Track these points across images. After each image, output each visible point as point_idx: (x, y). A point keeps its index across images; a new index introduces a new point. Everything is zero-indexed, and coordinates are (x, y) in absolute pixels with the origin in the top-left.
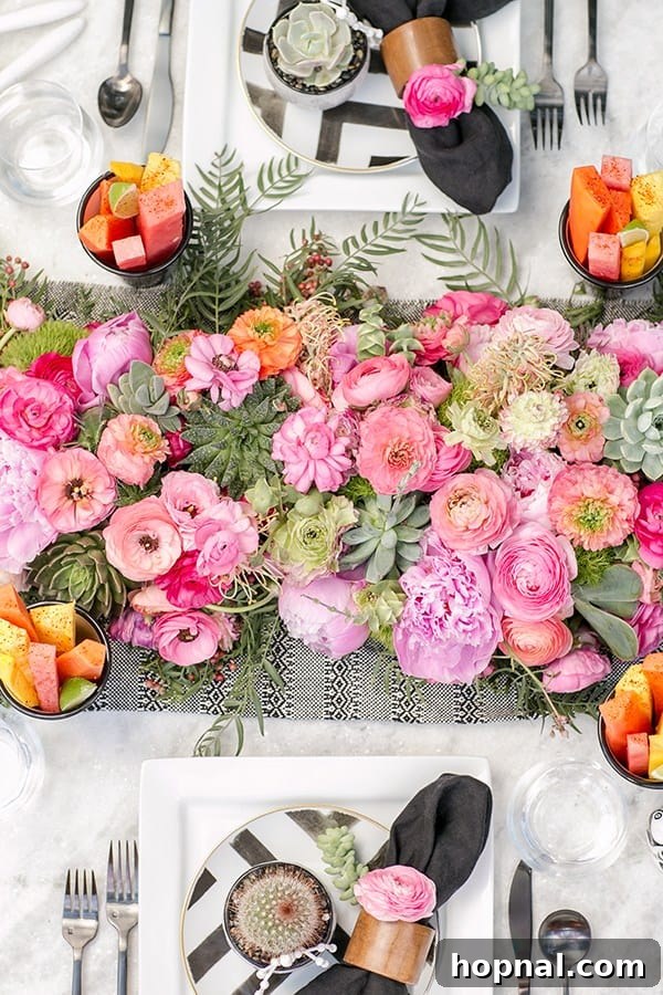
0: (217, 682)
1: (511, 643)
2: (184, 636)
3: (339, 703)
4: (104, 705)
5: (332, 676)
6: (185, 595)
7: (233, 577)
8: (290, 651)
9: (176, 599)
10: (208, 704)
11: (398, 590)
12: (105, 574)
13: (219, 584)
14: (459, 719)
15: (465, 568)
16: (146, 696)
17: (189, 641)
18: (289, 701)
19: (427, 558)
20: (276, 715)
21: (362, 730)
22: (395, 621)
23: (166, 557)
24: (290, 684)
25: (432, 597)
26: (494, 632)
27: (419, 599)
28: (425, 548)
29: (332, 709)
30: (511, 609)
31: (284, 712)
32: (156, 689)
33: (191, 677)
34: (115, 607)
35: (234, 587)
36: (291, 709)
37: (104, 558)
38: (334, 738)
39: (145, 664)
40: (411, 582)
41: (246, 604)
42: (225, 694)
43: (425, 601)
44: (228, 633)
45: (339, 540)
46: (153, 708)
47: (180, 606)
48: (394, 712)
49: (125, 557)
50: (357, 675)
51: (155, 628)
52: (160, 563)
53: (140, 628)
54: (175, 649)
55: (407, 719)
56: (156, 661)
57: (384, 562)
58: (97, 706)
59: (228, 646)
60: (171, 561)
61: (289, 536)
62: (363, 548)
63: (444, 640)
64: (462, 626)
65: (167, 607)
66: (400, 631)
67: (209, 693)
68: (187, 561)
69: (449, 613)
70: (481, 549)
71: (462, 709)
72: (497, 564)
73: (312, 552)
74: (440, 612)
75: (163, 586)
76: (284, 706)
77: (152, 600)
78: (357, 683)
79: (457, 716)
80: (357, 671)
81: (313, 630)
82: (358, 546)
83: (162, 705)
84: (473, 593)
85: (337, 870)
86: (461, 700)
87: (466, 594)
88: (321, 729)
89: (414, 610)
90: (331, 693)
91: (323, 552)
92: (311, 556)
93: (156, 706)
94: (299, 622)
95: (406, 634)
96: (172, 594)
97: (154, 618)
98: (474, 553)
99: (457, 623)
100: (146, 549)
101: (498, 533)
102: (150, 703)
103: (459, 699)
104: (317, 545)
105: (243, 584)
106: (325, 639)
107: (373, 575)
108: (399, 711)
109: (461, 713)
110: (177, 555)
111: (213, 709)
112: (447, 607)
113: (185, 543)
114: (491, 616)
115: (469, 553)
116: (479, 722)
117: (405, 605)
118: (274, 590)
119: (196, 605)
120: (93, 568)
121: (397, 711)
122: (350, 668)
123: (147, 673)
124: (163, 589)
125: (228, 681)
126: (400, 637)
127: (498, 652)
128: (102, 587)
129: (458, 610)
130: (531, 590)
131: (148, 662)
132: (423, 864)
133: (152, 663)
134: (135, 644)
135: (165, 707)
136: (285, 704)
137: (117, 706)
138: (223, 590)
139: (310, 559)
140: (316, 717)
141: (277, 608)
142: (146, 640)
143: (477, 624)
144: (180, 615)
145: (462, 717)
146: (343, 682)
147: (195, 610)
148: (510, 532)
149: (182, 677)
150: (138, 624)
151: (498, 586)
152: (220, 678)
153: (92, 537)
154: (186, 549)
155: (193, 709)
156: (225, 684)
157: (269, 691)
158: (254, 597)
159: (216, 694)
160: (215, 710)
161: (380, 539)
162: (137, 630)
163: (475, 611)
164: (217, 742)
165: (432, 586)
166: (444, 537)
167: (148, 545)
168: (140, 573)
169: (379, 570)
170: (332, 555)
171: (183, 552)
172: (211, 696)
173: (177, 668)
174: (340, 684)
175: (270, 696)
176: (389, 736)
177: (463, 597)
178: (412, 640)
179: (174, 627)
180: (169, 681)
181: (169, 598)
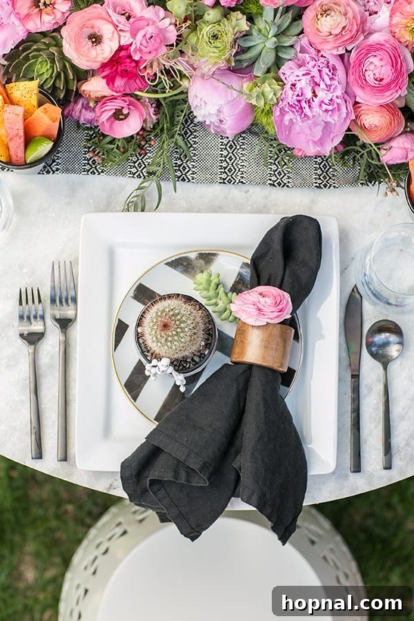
0: (140, 155)
1: (359, 123)
2: (118, 115)
3: (230, 172)
4: (57, 169)
5: (225, 153)
6: (119, 82)
7: (156, 69)
8: (195, 134)
9: (113, 84)
10: (134, 170)
11: (278, 79)
12: (62, 64)
13: (145, 74)
14: (318, 185)
15: (328, 63)
16: (88, 164)
17: (122, 119)
18: (193, 169)
19: (300, 55)
20: (183, 180)
21: (246, 192)
22: (276, 101)
23: (107, 49)
24: (194, 158)
25: (304, 84)
26: (347, 114)
27: (294, 85)
28: (298, 50)
29: (224, 176)
30: (361, 96)
31: (189, 177)
32: (96, 158)
33: (122, 150)
34: (68, 92)
35: (156, 78)
36: (194, 176)
37: (61, 53)
38: (226, 198)
39: (88, 140)
40: (288, 73)
41: (165, 92)
42: (146, 163)
43: (298, 86)
44: (150, 116)
45: (235, 42)
46: (93, 173)
47: (117, 92)
48: (270, 180)
49: (77, 50)
50: (243, 152)
51: (97, 109)
52: (103, 53)
53: (86, 109)
54: (111, 126)
55: (279, 184)
56: (96, 139)
57: (268, 59)
58: (52, 170)
59: (150, 126)
60: (111, 52)
61: (198, 38)
62: (253, 49)
63: (311, 117)
64: (324, 107)
65: (107, 91)
66: (278, 109)
67: (135, 162)
68: (122, 53)
69: (316, 96)
70: (340, 49)
71: (320, 179)
72: (351, 61)
73: (215, 50)
74: (309, 95)
75: (105, 74)
76: (189, 173)
77: (96, 86)
78: (243, 158)
79: (316, 183)
80: (243, 149)
81: (213, 110)
82: (249, 48)
83: (100, 171)
84: (334, 82)
85: (213, 301)
86: (319, 172)
87: (329, 82)
88: (216, 191)
89: (290, 93)
90: (224, 164)
91: (223, 50)
92: (214, 53)
93: (95, 171)
94: (203, 104)
95: (283, 113)
96: (110, 80)
97: (96, 102)
98: (335, 52)
99: (320, 105)
100: (93, 42)
101: (353, 39)
102: (92, 169)
103: (318, 172)
104: (219, 45)
105: (162, 77)
106: (221, 121)
107: (259, 71)
108: (274, 178)
109: (319, 181)
110: (115, 47)
111: (137, 174)
112: (314, 92)
113: (122, 39)
114: (346, 101)
115: (331, 51)
116: (332, 188)
117: (283, 89)
118: (185, 83)
119: (128, 91)
120: (53, 61)
121: (272, 178)
122: (238, 147)
123: (89, 148)
124: (104, 78)
125: (149, 155)
126: (278, 113)
127: (349, 130)
128: (58, 75)
129: (322, 94)
130: (376, 80)
131: (90, 140)
132: (278, 282)
133: (93, 140)
134: (82, 121)
135: (102, 172)
136: (191, 172)
137: (67, 171)
138: (149, 79)
139: (212, 54)
140: (212, 181)
141: (187, 97)
142: (90, 118)
143: (336, 105)
144: (116, 99)
145: (319, 184)
146: (233, 157)
147: (126, 95)
148: (362, 37)
149: (115, 150)
150: (85, 106)
151: (351, 78)
152: (143, 152)
153: (53, 38)
154: (122, 44)
155: (123, 174)
156: (146, 157)
157: (179, 162)
158: (171, 88)
159: (140, 163)
160: (139, 175)
161: (264, 44)
162: (83, 110)
163: (335, 94)
164: (143, 198)
165: (303, 75)
166: (313, 40)
167: (94, 40)
168: (88, 61)
169: (264, 64)
170: (230, 52)
171: (120, 46)
172: (136, 165)
173: (113, 141)
174: (231, 159)
175: (180, 166)
176: (266, 197)
177: (326, 85)
178: (287, 118)
179: (111, 107)
180: (105, 153)
181: (108, 84)
